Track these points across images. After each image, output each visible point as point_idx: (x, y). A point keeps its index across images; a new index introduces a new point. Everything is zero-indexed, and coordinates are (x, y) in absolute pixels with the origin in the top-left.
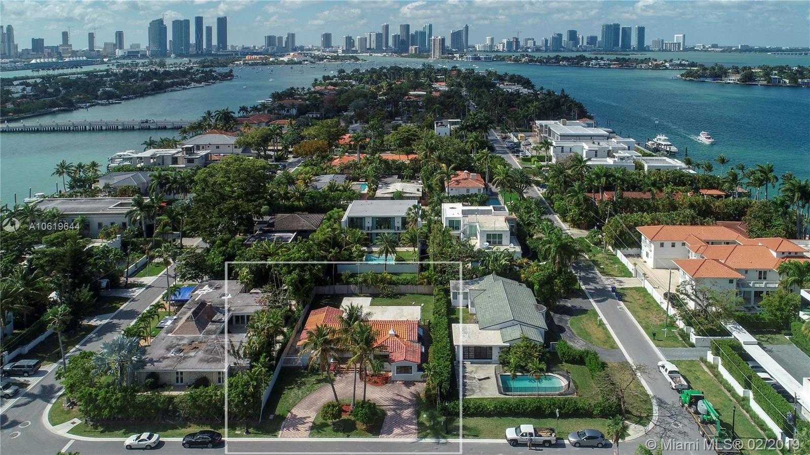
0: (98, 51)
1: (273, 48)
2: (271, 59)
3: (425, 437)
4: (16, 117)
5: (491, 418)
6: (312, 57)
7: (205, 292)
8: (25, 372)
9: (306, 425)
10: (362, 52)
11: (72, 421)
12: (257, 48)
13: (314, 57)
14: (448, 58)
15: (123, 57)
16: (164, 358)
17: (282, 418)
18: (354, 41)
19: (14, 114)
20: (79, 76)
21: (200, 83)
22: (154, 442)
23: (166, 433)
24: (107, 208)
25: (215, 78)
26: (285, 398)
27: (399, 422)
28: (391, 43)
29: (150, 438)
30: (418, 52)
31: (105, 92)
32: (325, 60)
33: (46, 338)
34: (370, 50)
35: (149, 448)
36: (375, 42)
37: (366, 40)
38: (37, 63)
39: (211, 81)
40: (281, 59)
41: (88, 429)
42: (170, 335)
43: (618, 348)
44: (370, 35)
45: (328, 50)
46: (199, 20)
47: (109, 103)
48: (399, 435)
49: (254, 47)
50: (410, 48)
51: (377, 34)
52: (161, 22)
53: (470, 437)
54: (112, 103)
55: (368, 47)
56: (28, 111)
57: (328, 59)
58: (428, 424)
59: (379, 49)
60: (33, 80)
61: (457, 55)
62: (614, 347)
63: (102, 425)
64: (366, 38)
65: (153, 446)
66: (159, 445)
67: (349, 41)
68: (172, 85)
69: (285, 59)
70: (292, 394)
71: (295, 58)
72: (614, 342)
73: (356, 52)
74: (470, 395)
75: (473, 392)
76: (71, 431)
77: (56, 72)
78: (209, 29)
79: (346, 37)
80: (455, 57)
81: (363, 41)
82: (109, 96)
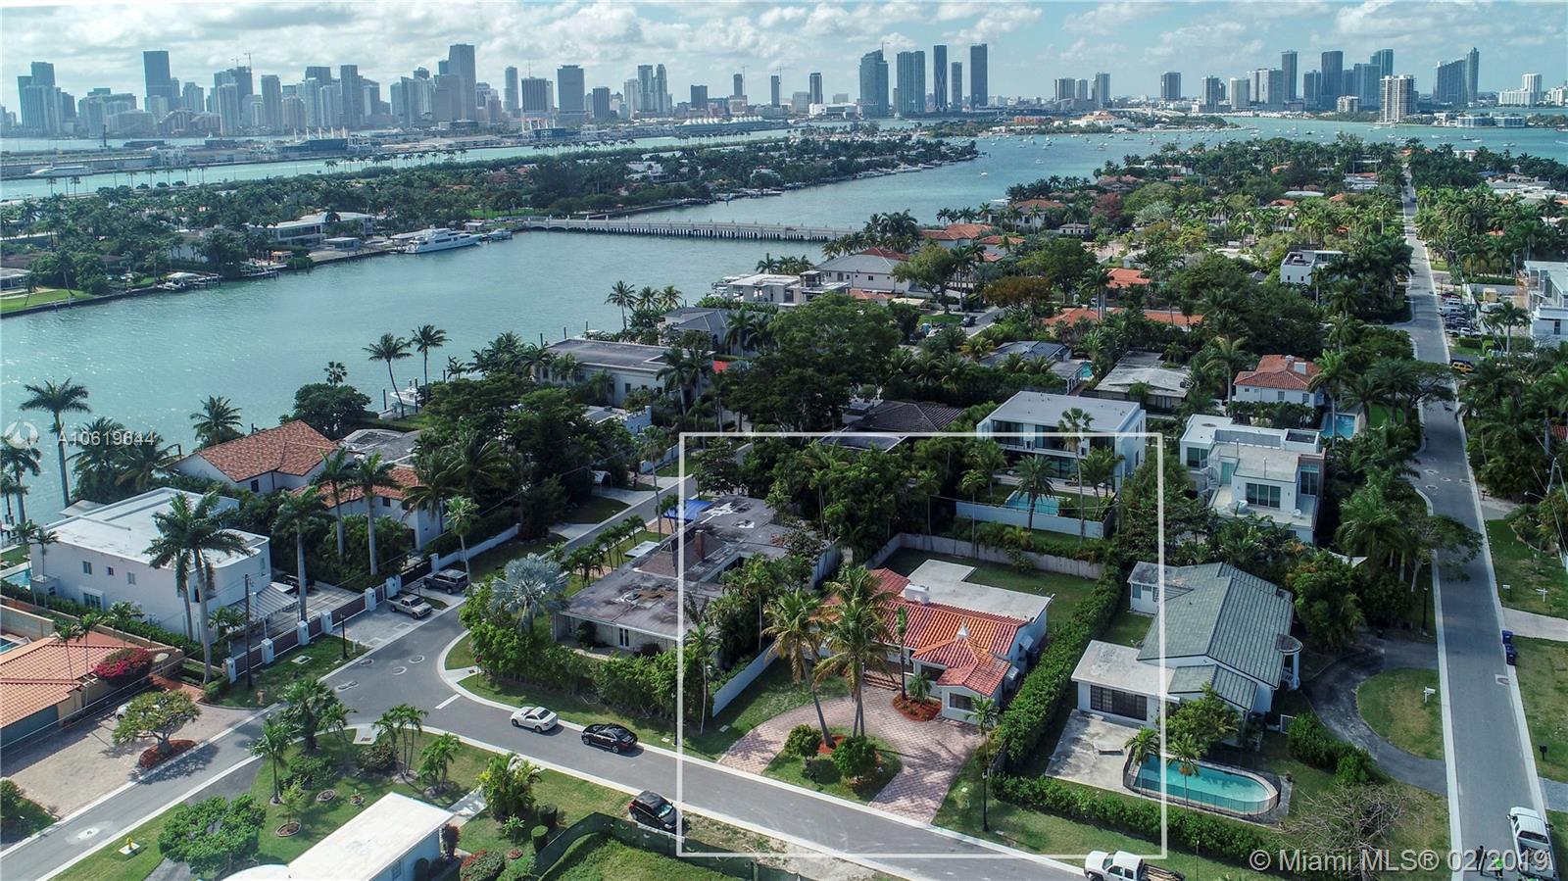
0: (785, 107)
1: (1068, 102)
2: (1056, 123)
3: (942, 826)
4: (627, 209)
5: (1082, 826)
6: (1132, 120)
7: (720, 513)
8: (449, 587)
9: (766, 755)
10: (1239, 110)
11: (470, 669)
12: (1043, 102)
13: (1136, 119)
14: (1421, 121)
15: (820, 117)
16: (609, 603)
17: (739, 734)
18: (1224, 87)
19: (625, 205)
20: (737, 148)
21: (916, 165)
22: (546, 724)
23: (572, 716)
24: (641, 361)
25: (944, 157)
26: (760, 705)
27: (915, 789)
28: (1300, 92)
29: (543, 715)
30: (1356, 109)
31: (759, 176)
32: (1157, 126)
33: (498, 545)
34: (1256, 104)
35: (537, 730)
36: (1266, 89)
37: (1248, 85)
38: (693, 125)
39: (936, 161)
40: (1075, 122)
41: (483, 685)
42: (636, 570)
43: (1442, 759)
44: (1258, 74)
45: (1172, 106)
46: (941, 52)
47: (762, 195)
48: (904, 810)
49: (1039, 99)
50: (1339, 101)
51: (1270, 72)
52: (879, 55)
53: (1024, 848)
54: (767, 195)
55: (1253, 98)
56: (646, 202)
57: (1164, 122)
58: (961, 805)
59: (1274, 104)
60: (671, 154)
61: (1442, 116)
62: (1434, 753)
63: (501, 684)
64: (1248, 81)
65: (544, 728)
66: (555, 729)
67: (1215, 88)
68: (869, 166)
69: (1082, 123)
70: (774, 701)
71: (1101, 122)
72: (1440, 745)
73: (1227, 108)
74: (1068, 775)
75: (1077, 769)
76: (463, 683)
77: (712, 141)
78: (957, 67)
79: (1208, 80)
80: (1435, 119)
81: (1243, 86)
82: (764, 183)
